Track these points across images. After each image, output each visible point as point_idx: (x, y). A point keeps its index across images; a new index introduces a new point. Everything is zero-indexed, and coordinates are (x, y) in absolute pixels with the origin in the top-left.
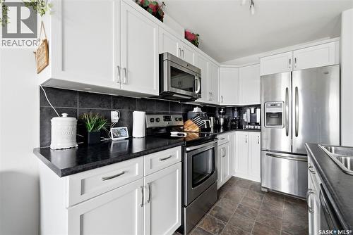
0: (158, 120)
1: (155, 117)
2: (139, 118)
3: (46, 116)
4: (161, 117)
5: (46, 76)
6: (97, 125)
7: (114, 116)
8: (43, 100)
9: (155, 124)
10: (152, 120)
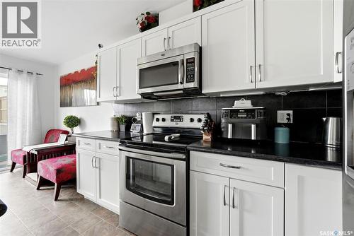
0: (164, 119)
1: (161, 117)
9: (161, 124)
10: (158, 120)
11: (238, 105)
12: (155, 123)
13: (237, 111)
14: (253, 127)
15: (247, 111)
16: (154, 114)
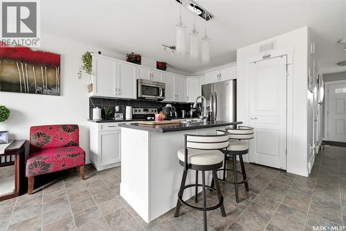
0: (140, 111)
1: (138, 109)
2: (128, 109)
3: (91, 108)
4: (142, 109)
5: (92, 94)
6: (109, 112)
7: (117, 108)
8: (90, 103)
9: (138, 113)
10: (136, 111)
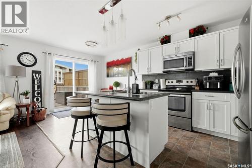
0: (172, 82)
7: (156, 81)
9: (170, 84)
10: (169, 82)
11: (211, 75)
12: (167, 84)
13: (211, 77)
14: (218, 83)
15: (215, 77)
16: (166, 80)
